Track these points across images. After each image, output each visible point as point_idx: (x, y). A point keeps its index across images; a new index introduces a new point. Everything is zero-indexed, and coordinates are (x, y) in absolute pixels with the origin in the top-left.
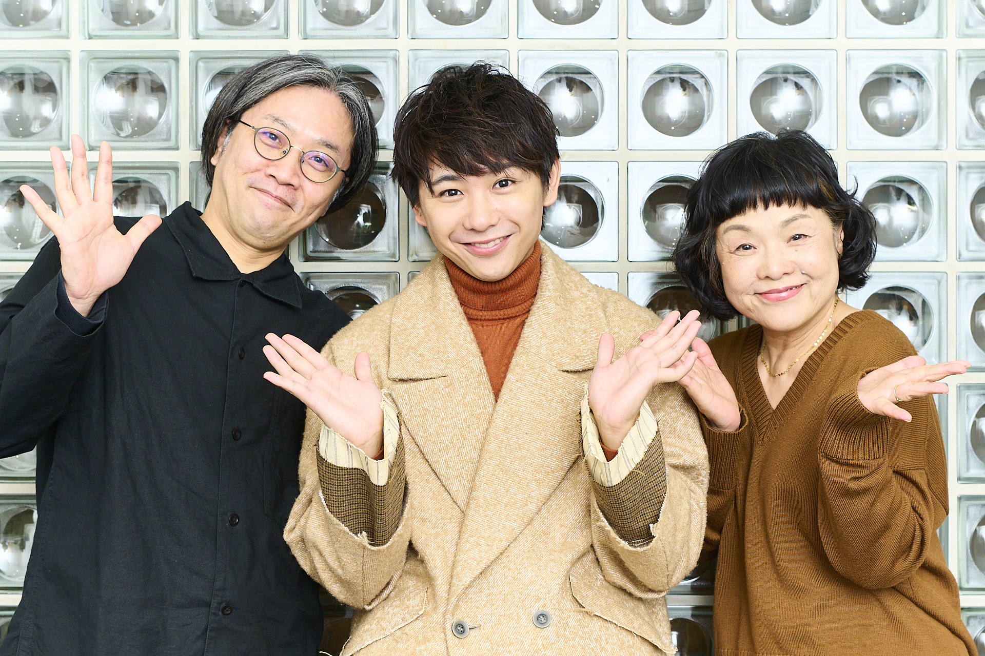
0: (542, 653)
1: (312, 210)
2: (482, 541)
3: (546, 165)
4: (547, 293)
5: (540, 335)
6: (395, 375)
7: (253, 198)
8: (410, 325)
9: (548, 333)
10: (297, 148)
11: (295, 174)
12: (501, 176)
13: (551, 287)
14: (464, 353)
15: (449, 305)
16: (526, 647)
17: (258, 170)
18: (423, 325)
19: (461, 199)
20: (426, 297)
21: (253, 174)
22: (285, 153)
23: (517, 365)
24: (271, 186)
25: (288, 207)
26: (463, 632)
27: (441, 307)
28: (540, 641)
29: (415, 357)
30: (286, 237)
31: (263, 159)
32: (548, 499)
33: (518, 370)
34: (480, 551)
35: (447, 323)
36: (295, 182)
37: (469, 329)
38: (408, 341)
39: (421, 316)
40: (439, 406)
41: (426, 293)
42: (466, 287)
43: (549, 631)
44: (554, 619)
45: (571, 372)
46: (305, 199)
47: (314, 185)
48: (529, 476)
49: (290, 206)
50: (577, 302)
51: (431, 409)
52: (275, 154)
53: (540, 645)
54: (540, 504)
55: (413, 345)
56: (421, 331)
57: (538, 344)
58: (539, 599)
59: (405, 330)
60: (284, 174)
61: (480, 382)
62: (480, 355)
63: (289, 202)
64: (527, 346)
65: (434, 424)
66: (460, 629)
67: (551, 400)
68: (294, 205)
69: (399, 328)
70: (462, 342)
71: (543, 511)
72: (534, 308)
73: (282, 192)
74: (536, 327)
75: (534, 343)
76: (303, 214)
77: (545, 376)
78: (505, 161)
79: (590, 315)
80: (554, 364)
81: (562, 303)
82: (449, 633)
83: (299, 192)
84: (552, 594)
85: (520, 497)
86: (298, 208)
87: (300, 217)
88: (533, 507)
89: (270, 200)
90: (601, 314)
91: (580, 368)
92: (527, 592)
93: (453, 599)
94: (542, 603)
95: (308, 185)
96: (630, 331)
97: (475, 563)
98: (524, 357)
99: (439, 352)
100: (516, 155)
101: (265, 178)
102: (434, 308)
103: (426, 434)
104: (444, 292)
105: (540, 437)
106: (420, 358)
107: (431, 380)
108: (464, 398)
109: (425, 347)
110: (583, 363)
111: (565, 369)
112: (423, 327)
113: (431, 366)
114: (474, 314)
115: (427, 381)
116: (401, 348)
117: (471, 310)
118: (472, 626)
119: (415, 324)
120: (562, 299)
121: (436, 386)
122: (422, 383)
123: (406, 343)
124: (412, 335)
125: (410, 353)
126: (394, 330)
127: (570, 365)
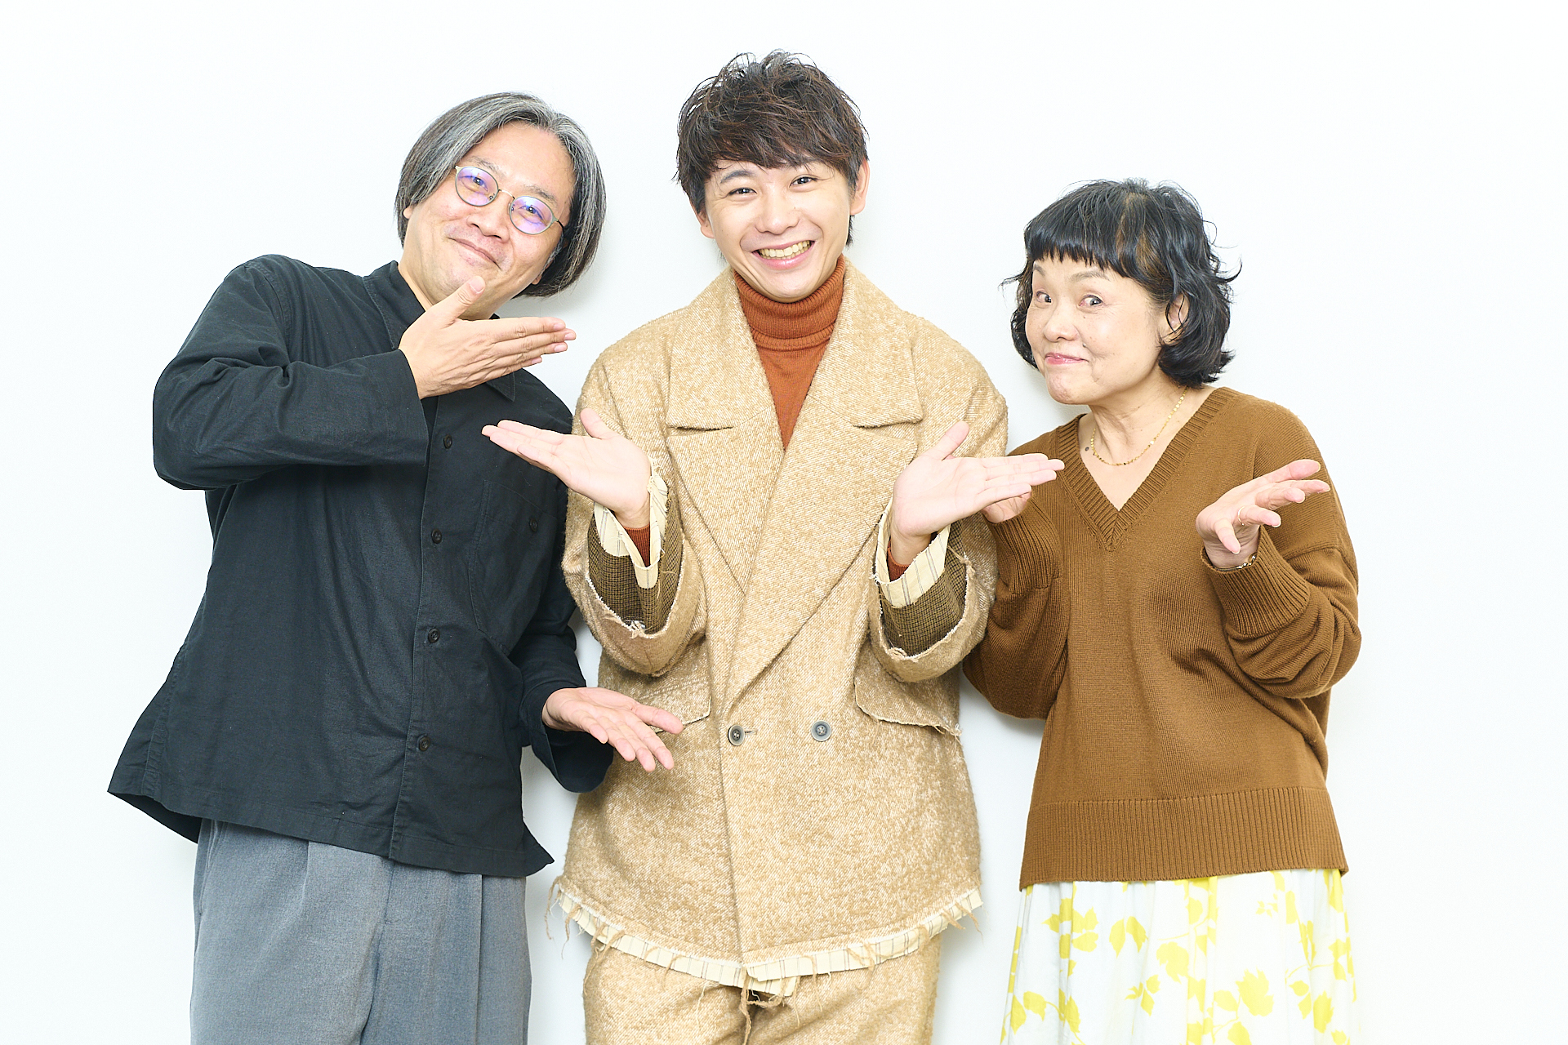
1: (523, 269)
2: (761, 635)
3: (853, 164)
4: (845, 331)
5: (834, 384)
6: (674, 421)
7: (452, 252)
8: (693, 360)
9: (843, 381)
10: (506, 193)
11: (502, 224)
12: (802, 171)
13: (850, 322)
14: (755, 400)
15: (739, 340)
16: (801, 762)
17: (456, 218)
18: (709, 360)
19: (755, 198)
20: (713, 324)
21: (452, 222)
22: (492, 199)
23: (806, 420)
24: (473, 238)
25: (494, 264)
26: (738, 739)
27: (730, 341)
28: (816, 756)
29: (698, 401)
30: (490, 300)
31: (465, 204)
32: (839, 580)
33: (806, 426)
34: (759, 647)
35: (736, 363)
36: (502, 233)
37: (762, 370)
38: (691, 379)
39: (707, 348)
40: (723, 463)
41: (714, 319)
42: (758, 308)
43: (828, 746)
44: (835, 731)
45: (867, 428)
46: (515, 256)
47: (526, 238)
48: (817, 555)
49: (495, 263)
50: (880, 339)
51: (714, 466)
52: (480, 200)
53: (816, 761)
54: (829, 587)
55: (696, 385)
56: (707, 368)
57: (830, 395)
58: (818, 708)
59: (687, 365)
60: (489, 224)
61: (770, 438)
62: (772, 403)
63: (495, 257)
64: (817, 397)
65: (716, 485)
66: (736, 735)
67: (844, 463)
68: (501, 262)
69: (681, 362)
70: (752, 387)
71: (833, 594)
73: (486, 244)
74: (830, 372)
75: (825, 393)
76: (511, 273)
77: (837, 434)
78: (807, 155)
79: (895, 356)
80: (848, 419)
81: (862, 341)
82: (724, 740)
83: (508, 247)
84: (832, 703)
85: (806, 580)
86: (505, 266)
87: (508, 277)
88: (819, 592)
89: (472, 254)
90: (907, 355)
91: (878, 424)
92: (805, 698)
93: (728, 703)
94: (821, 712)
95: (517, 238)
96: (938, 378)
97: (754, 662)
98: (813, 411)
99: (725, 397)
100: (819, 148)
101: (466, 227)
102: (722, 341)
103: (707, 497)
104: (734, 322)
105: (830, 508)
106: (704, 403)
107: (715, 432)
108: (752, 455)
109: (710, 390)
110: (882, 417)
111: (860, 424)
112: (708, 364)
113: (715, 415)
114: (765, 341)
115: (711, 432)
116: (681, 388)
117: (763, 337)
118: (747, 730)
119: (699, 359)
120: (862, 337)
121: (720, 439)
122: (705, 434)
123: (689, 383)
124: (696, 373)
125: (693, 396)
126: (675, 364)
127: (866, 419)
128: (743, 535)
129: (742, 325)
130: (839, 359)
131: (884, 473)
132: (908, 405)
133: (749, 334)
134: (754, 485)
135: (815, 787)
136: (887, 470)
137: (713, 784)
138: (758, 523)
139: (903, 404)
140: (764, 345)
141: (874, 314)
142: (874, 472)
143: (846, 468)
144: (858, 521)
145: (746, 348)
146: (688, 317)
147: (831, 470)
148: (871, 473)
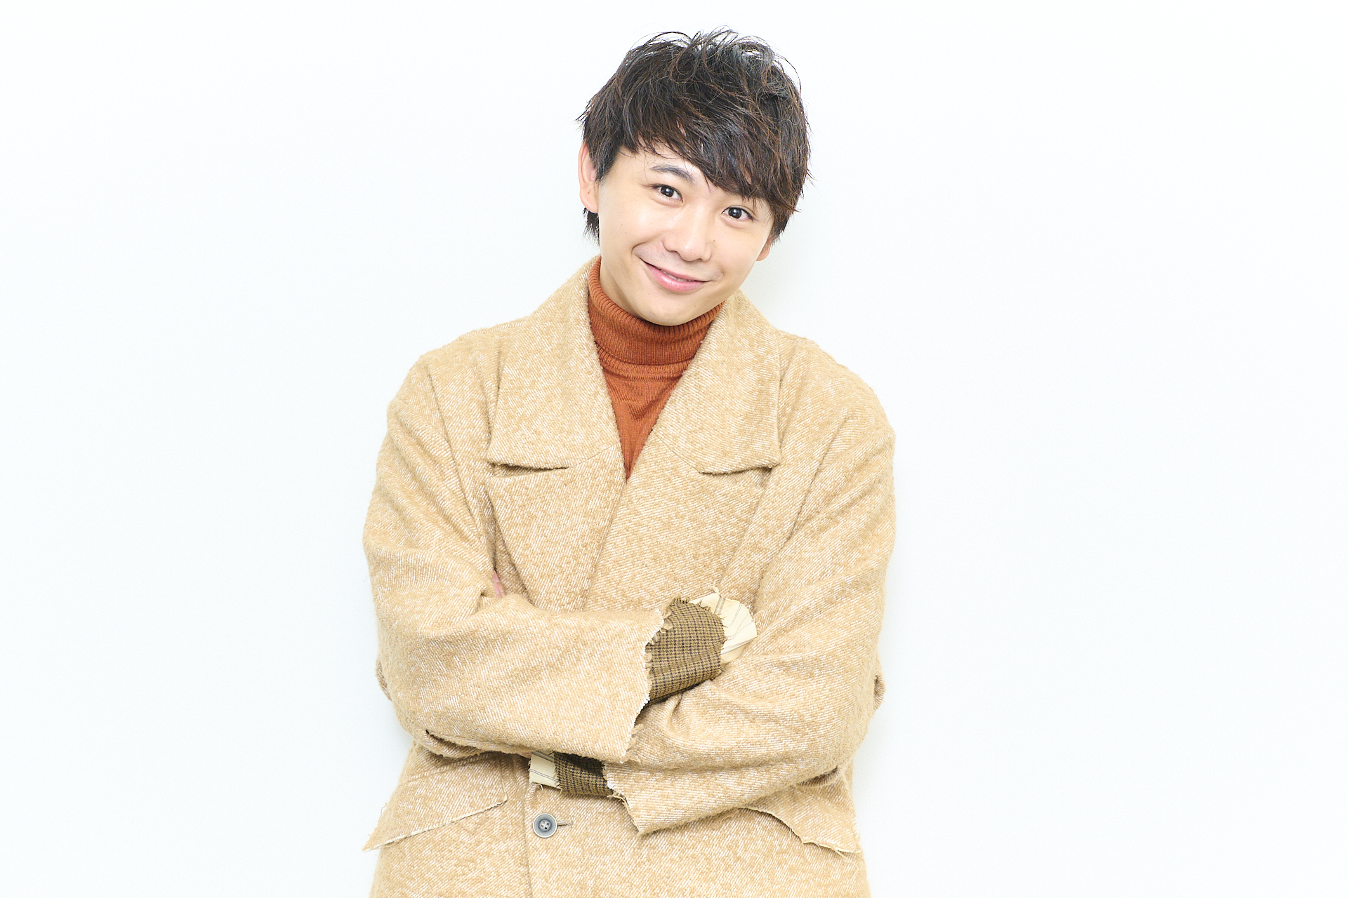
0: (646, 867)
5: (682, 418)
6: (499, 457)
8: (527, 382)
9: (694, 417)
14: (597, 436)
15: (583, 362)
16: (626, 858)
18: (545, 384)
20: (554, 342)
26: (548, 832)
27: (573, 363)
29: (528, 434)
35: (577, 390)
37: (608, 400)
38: (522, 406)
39: (544, 370)
40: (551, 512)
41: (555, 336)
45: (715, 474)
53: (645, 856)
55: (528, 414)
56: (542, 394)
57: (677, 433)
59: (520, 388)
61: (611, 482)
62: (618, 440)
64: (661, 434)
65: (540, 538)
66: (545, 827)
69: (512, 384)
70: (595, 420)
72: (686, 374)
74: (680, 404)
75: (671, 431)
77: (678, 482)
80: (693, 463)
81: (725, 371)
82: (529, 831)
91: (729, 470)
98: (653, 450)
99: (562, 430)
102: (563, 362)
103: (527, 551)
104: (578, 341)
105: (664, 571)
106: (534, 436)
107: (545, 473)
108: (587, 503)
109: (543, 420)
110: (732, 461)
111: (707, 470)
112: (545, 389)
113: (547, 452)
114: (616, 366)
115: (540, 474)
116: (510, 416)
117: (613, 360)
118: (562, 822)
119: (534, 382)
120: (725, 365)
121: (551, 483)
122: (532, 475)
123: (519, 410)
124: (529, 398)
125: (522, 426)
126: (505, 385)
127: (714, 464)
128: (567, 600)
129: (587, 345)
130: (693, 390)
131: (730, 530)
132: (763, 446)
133: (595, 356)
134: (587, 540)
135: (643, 888)
136: (733, 525)
137: (521, 884)
138: (586, 586)
139: (758, 446)
140: (613, 370)
141: (743, 340)
142: (718, 529)
143: (685, 523)
144: (697, 587)
145: (589, 373)
146: (525, 331)
147: (667, 526)
148: (714, 529)
